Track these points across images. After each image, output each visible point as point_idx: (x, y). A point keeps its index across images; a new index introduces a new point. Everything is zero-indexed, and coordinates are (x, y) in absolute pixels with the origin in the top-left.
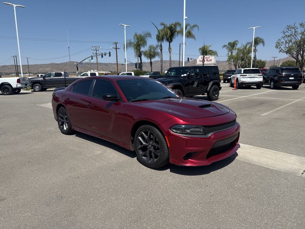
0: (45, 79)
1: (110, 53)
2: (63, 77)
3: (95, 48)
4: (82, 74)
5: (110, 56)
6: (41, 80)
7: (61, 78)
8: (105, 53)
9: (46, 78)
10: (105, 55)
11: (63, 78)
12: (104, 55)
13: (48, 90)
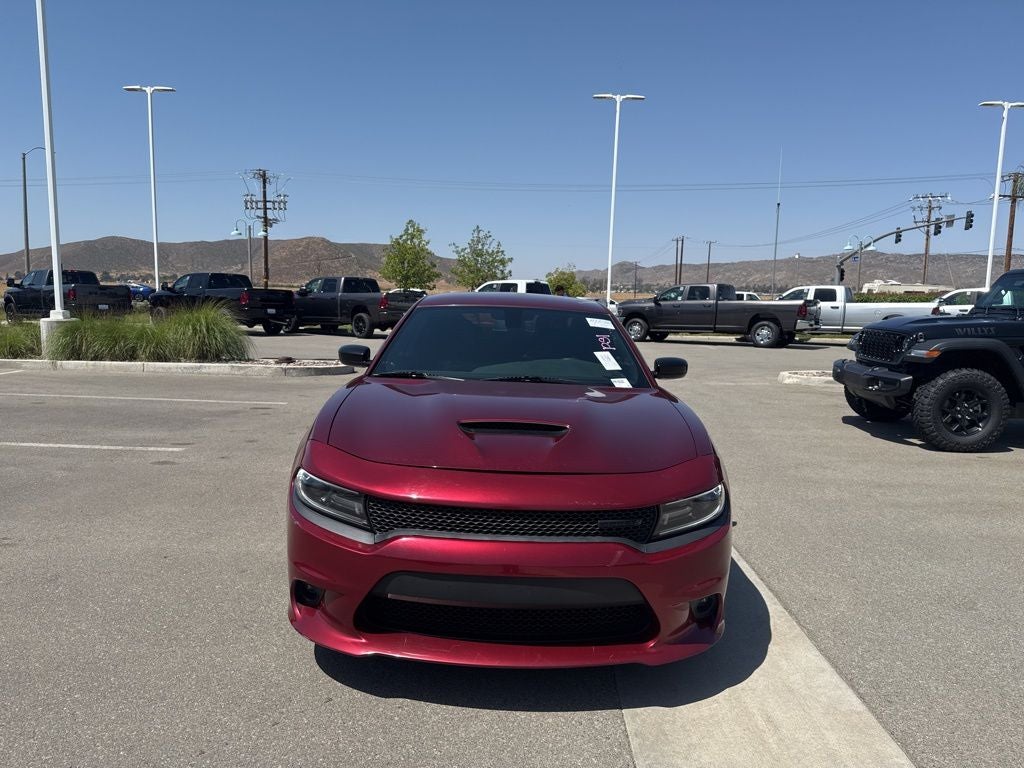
0: (660, 305)
1: (970, 217)
2: (712, 302)
3: (927, 200)
4: (784, 295)
5: (969, 226)
6: (650, 307)
7: (704, 305)
8: (948, 217)
9: (661, 303)
10: (950, 223)
11: (710, 306)
12: (944, 226)
13: (670, 337)
